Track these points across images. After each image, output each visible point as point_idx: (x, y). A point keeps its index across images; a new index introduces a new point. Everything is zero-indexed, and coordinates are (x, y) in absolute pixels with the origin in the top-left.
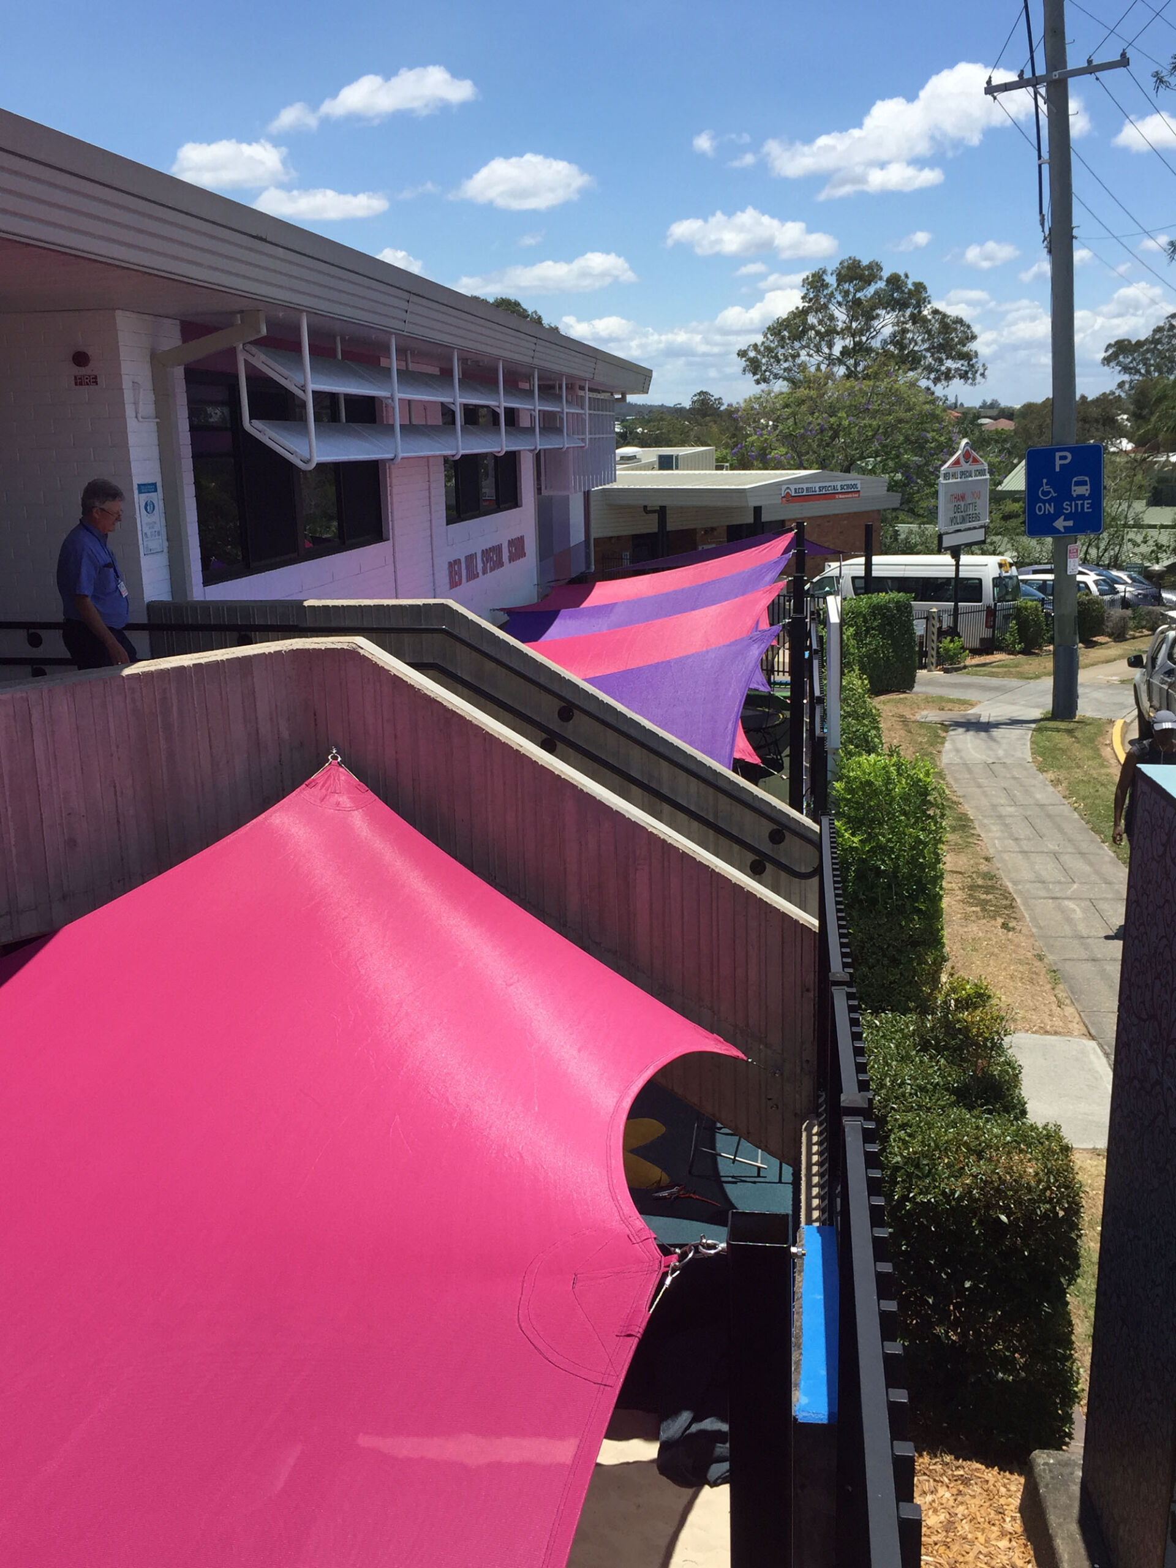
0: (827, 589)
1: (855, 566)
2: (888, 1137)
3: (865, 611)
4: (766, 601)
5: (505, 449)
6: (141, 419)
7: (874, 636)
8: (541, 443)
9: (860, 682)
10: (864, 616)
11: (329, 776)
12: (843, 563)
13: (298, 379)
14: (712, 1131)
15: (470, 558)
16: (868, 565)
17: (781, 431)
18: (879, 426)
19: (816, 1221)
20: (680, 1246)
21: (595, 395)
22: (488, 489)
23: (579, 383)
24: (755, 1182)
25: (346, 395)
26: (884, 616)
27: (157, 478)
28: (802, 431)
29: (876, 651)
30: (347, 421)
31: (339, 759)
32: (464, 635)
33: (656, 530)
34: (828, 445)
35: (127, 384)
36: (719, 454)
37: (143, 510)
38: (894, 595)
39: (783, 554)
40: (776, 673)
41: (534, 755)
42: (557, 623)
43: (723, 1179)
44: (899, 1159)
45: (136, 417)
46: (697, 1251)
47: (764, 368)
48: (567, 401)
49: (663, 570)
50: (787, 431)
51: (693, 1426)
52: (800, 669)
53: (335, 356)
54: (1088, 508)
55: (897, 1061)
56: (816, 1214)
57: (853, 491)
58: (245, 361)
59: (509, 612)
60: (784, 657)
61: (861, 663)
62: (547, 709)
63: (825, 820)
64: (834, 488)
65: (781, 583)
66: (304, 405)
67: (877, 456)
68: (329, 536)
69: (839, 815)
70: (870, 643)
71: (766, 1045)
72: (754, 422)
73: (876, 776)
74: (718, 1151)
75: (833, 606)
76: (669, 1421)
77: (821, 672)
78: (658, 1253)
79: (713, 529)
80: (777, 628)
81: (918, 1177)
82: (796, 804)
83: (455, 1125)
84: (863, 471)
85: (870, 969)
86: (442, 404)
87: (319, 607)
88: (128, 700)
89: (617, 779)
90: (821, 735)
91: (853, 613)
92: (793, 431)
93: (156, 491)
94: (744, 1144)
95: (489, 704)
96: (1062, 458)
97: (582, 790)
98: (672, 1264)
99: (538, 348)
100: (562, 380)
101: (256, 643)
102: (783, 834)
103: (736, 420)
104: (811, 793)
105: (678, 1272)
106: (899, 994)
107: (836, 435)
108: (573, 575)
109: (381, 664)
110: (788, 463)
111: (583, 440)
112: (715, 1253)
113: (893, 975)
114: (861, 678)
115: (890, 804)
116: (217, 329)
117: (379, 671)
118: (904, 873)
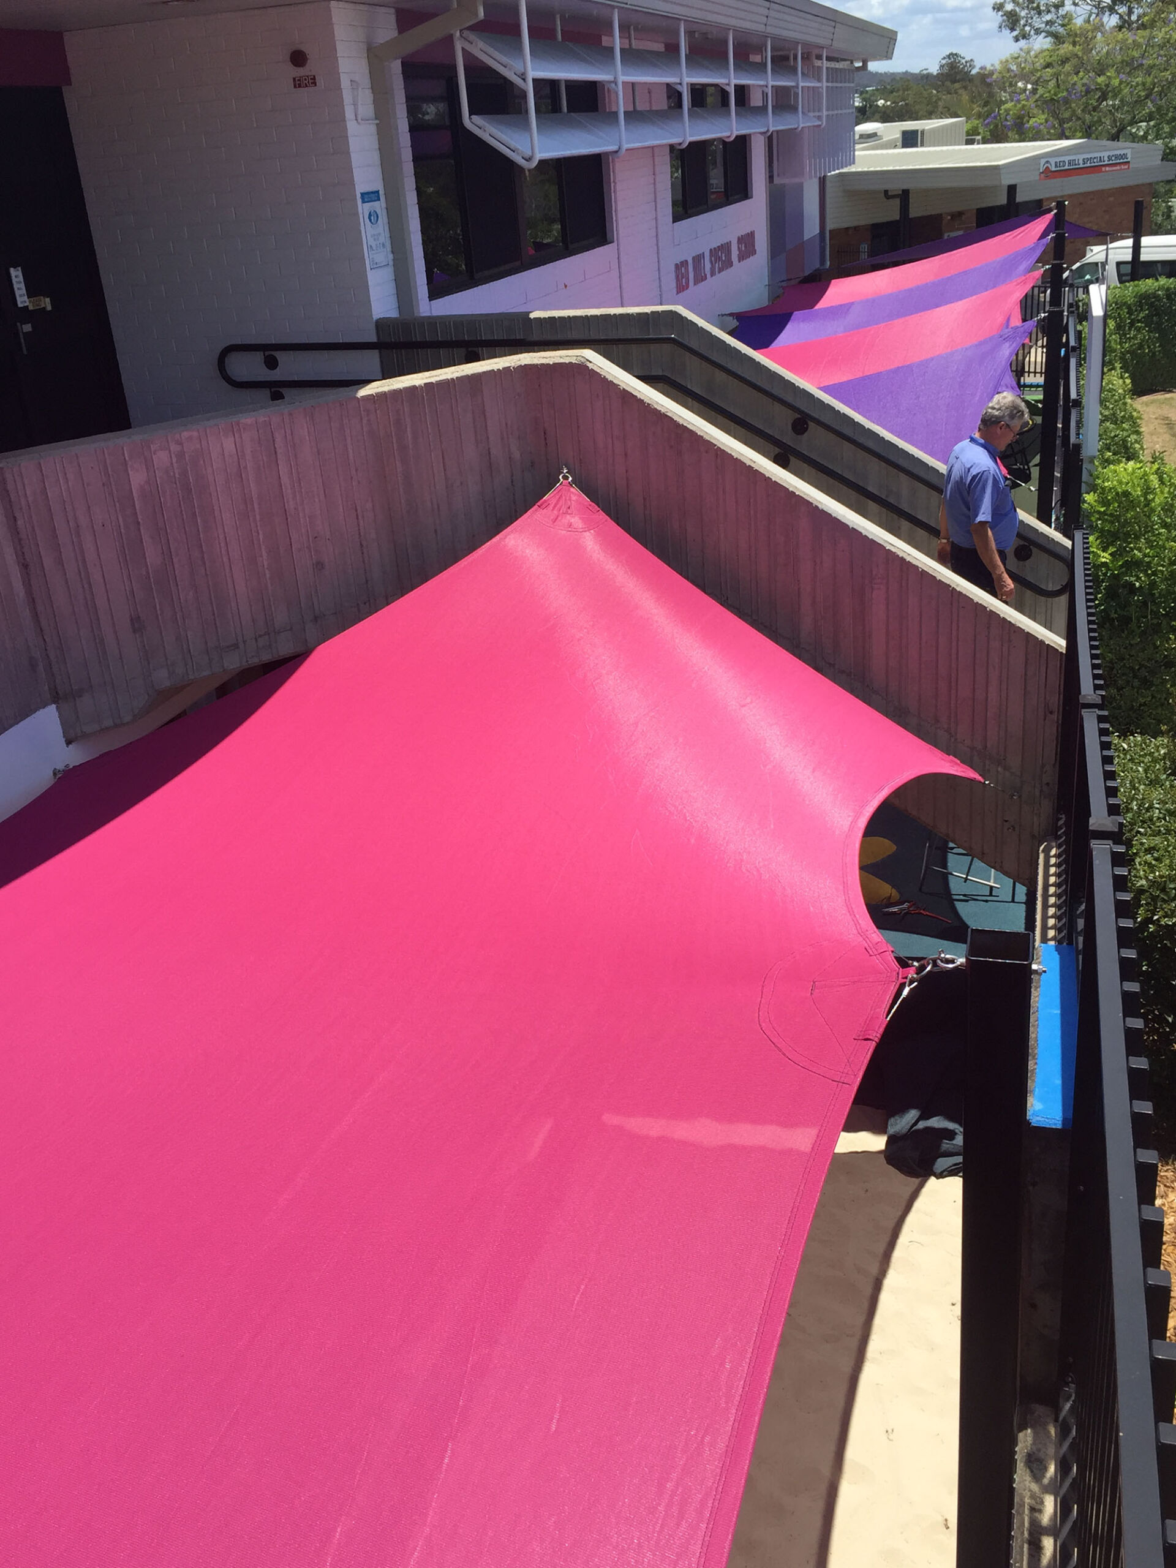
0: (1088, 277)
1: (1121, 249)
2: (1133, 860)
3: (1130, 301)
4: (1019, 294)
5: (735, 133)
6: (359, 120)
7: (1139, 330)
8: (774, 123)
9: (1121, 381)
10: (1129, 307)
11: (561, 496)
12: (1110, 246)
13: (518, 66)
14: (944, 850)
15: (698, 259)
16: (1137, 248)
17: (1041, 96)
18: (1154, 84)
19: (1051, 940)
20: (918, 959)
21: (833, 65)
22: (716, 179)
23: (816, 51)
24: (987, 901)
25: (566, 81)
26: (1152, 305)
27: (378, 186)
28: (1065, 94)
29: (1141, 346)
30: (569, 111)
31: (570, 479)
32: (694, 345)
33: (898, 218)
34: (1095, 109)
35: (345, 83)
36: (967, 127)
37: (367, 220)
38: (1163, 281)
39: (1039, 239)
40: (1026, 374)
41: (768, 471)
42: (789, 326)
43: (955, 897)
44: (1144, 882)
45: (356, 120)
46: (935, 964)
47: (1022, 22)
48: (802, 73)
49: (904, 263)
50: (1047, 95)
51: (920, 1123)
52: (1056, 370)
53: (554, 37)
55: (1145, 785)
56: (1051, 933)
57: (1122, 162)
58: (463, 49)
59: (738, 316)
60: (1037, 356)
61: (1122, 359)
62: (781, 423)
63: (1078, 535)
64: (1101, 159)
65: (1037, 272)
66: (524, 95)
67: (1150, 120)
68: (549, 240)
69: (1092, 528)
70: (1135, 338)
71: (1005, 768)
72: (1011, 85)
73: (1134, 486)
74: (950, 870)
75: (1097, 297)
76: (897, 1117)
77: (1078, 372)
78: (895, 965)
79: (960, 214)
80: (1031, 324)
81: (1164, 900)
82: (1045, 518)
83: (693, 841)
84: (1134, 138)
85: (1118, 691)
86: (668, 85)
87: (545, 318)
88: (365, 421)
89: (853, 494)
90: (1077, 441)
91: (1116, 304)
92: (1055, 94)
93: (379, 199)
94: (978, 864)
95: (720, 418)
97: (817, 507)
98: (910, 976)
99: (772, 13)
100: (797, 49)
101: (484, 360)
102: (1031, 550)
103: (989, 85)
104: (1061, 506)
105: (916, 984)
106: (1149, 716)
107: (1104, 97)
108: (807, 273)
109: (610, 378)
110: (1049, 133)
111: (819, 118)
112: (954, 968)
113: (1144, 697)
114: (1122, 377)
115: (1149, 517)
116: (433, 15)
117: (608, 385)
118: (1162, 589)
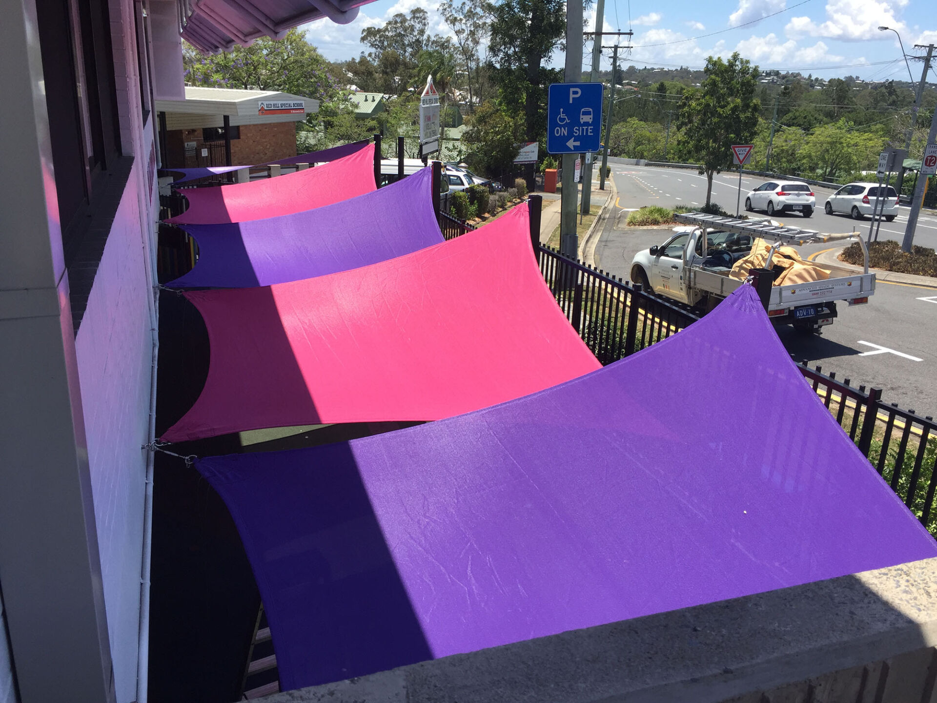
54: (590, 132)
57: (300, 108)
64: (290, 105)
79: (194, 131)
96: (575, 93)
107: (256, 68)
